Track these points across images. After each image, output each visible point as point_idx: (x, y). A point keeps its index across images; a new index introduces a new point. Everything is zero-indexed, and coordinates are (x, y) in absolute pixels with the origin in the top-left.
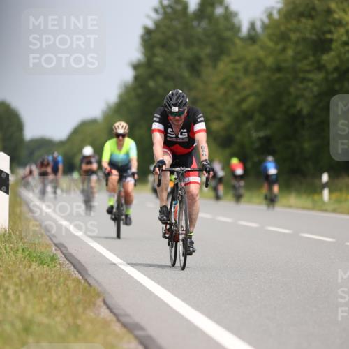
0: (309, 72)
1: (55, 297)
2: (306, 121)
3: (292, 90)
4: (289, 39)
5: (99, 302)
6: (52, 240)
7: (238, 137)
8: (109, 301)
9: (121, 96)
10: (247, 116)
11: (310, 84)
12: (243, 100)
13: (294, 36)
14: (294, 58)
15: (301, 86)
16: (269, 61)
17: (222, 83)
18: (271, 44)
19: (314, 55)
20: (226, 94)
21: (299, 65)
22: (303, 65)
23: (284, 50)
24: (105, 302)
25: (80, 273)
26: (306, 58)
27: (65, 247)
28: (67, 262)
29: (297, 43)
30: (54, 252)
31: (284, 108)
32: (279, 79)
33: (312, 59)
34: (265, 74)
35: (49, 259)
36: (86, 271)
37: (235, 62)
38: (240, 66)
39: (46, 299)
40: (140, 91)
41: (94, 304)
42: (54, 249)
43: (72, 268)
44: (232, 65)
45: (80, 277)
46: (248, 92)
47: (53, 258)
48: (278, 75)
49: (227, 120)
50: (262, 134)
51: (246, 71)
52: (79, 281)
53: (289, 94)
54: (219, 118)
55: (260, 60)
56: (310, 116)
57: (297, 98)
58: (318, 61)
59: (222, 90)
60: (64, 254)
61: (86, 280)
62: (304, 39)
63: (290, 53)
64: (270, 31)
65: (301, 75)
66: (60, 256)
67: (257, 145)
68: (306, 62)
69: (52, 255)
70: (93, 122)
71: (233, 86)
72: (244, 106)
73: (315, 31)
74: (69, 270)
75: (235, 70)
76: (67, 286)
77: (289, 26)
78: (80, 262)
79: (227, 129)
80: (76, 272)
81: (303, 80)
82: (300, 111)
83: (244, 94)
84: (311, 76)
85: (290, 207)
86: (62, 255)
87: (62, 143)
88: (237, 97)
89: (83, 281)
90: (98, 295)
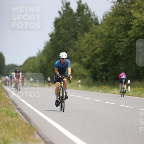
0: (122, 38)
1: (17, 130)
2: (121, 58)
3: (115, 45)
4: (114, 24)
5: (36, 133)
6: (16, 107)
7: (93, 64)
8: (39, 132)
9: (45, 48)
10: (97, 56)
11: (123, 43)
12: (95, 49)
13: (116, 23)
14: (116, 32)
15: (119, 44)
16: (106, 34)
17: (87, 42)
18: (107, 27)
19: (125, 31)
20: (88, 47)
21: (119, 35)
22: (120, 35)
23: (112, 29)
24: (38, 133)
25: (28, 121)
26: (121, 32)
27: (22, 110)
28: (23, 116)
29: (117, 26)
30: (17, 112)
31: (112, 53)
32: (110, 41)
33: (124, 32)
34: (104, 39)
35: (15, 115)
36: (30, 120)
37: (92, 34)
38: (94, 35)
39: (13, 131)
40: (53, 45)
41: (33, 133)
42: (17, 110)
43: (24, 118)
44: (91, 35)
45: (28, 122)
46: (97, 46)
47: (17, 114)
48: (109, 39)
49: (89, 57)
50: (103, 63)
51: (96, 37)
52: (27, 124)
53: (114, 47)
54: (85, 57)
55: (102, 33)
56: (123, 56)
57: (118, 49)
58: (126, 34)
59: (87, 45)
60: (21, 113)
61: (30, 124)
62: (121, 25)
63: (115, 30)
64: (106, 21)
65: (119, 39)
66: (19, 113)
67: (101, 68)
68: (121, 34)
69: (16, 113)
70: (34, 58)
71: (91, 43)
72: (96, 52)
73: (125, 21)
74: (23, 119)
75: (92, 37)
76: (22, 126)
77: (114, 19)
78: (28, 116)
79: (89, 61)
80: (26, 120)
81: (120, 41)
82: (119, 54)
83: (96, 47)
84: (123, 40)
85: (115, 93)
86: (20, 113)
87: (21, 67)
88: (93, 48)
89: (29, 124)
90: (35, 130)
